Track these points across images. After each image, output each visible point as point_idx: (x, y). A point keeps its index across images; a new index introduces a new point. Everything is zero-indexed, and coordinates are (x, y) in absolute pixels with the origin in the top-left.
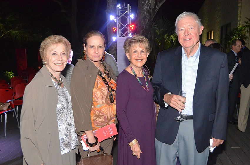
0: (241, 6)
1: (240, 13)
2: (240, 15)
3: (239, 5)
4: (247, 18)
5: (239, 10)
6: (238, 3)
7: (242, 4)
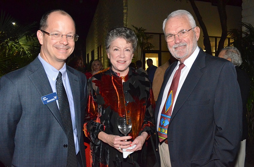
0: (126, 13)
1: (126, 21)
2: (126, 23)
3: (125, 11)
4: (134, 26)
5: (125, 17)
6: (123, 9)
7: (127, 10)
